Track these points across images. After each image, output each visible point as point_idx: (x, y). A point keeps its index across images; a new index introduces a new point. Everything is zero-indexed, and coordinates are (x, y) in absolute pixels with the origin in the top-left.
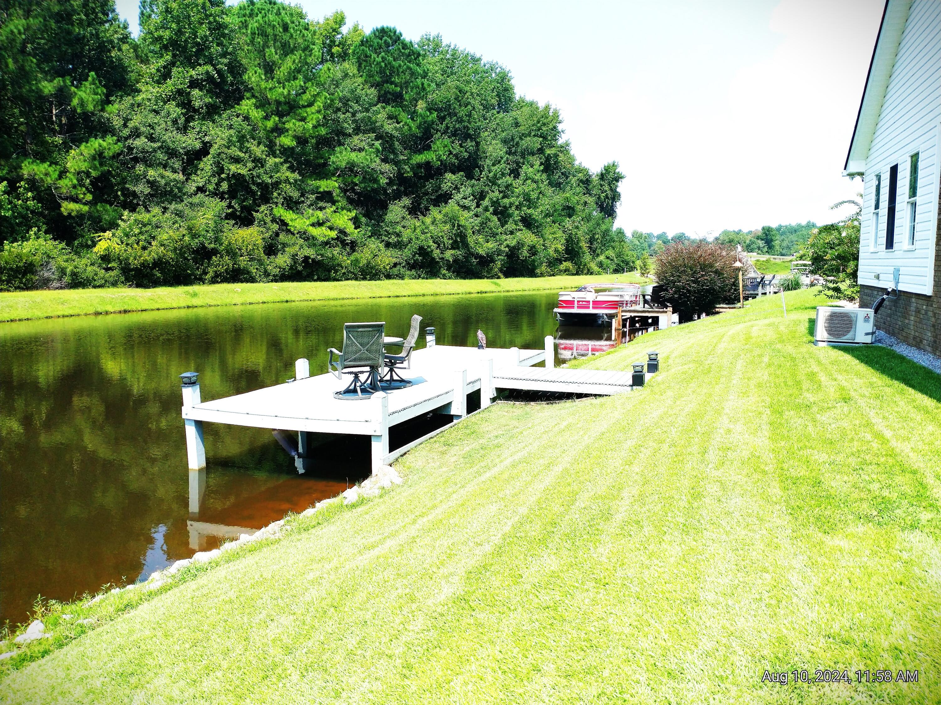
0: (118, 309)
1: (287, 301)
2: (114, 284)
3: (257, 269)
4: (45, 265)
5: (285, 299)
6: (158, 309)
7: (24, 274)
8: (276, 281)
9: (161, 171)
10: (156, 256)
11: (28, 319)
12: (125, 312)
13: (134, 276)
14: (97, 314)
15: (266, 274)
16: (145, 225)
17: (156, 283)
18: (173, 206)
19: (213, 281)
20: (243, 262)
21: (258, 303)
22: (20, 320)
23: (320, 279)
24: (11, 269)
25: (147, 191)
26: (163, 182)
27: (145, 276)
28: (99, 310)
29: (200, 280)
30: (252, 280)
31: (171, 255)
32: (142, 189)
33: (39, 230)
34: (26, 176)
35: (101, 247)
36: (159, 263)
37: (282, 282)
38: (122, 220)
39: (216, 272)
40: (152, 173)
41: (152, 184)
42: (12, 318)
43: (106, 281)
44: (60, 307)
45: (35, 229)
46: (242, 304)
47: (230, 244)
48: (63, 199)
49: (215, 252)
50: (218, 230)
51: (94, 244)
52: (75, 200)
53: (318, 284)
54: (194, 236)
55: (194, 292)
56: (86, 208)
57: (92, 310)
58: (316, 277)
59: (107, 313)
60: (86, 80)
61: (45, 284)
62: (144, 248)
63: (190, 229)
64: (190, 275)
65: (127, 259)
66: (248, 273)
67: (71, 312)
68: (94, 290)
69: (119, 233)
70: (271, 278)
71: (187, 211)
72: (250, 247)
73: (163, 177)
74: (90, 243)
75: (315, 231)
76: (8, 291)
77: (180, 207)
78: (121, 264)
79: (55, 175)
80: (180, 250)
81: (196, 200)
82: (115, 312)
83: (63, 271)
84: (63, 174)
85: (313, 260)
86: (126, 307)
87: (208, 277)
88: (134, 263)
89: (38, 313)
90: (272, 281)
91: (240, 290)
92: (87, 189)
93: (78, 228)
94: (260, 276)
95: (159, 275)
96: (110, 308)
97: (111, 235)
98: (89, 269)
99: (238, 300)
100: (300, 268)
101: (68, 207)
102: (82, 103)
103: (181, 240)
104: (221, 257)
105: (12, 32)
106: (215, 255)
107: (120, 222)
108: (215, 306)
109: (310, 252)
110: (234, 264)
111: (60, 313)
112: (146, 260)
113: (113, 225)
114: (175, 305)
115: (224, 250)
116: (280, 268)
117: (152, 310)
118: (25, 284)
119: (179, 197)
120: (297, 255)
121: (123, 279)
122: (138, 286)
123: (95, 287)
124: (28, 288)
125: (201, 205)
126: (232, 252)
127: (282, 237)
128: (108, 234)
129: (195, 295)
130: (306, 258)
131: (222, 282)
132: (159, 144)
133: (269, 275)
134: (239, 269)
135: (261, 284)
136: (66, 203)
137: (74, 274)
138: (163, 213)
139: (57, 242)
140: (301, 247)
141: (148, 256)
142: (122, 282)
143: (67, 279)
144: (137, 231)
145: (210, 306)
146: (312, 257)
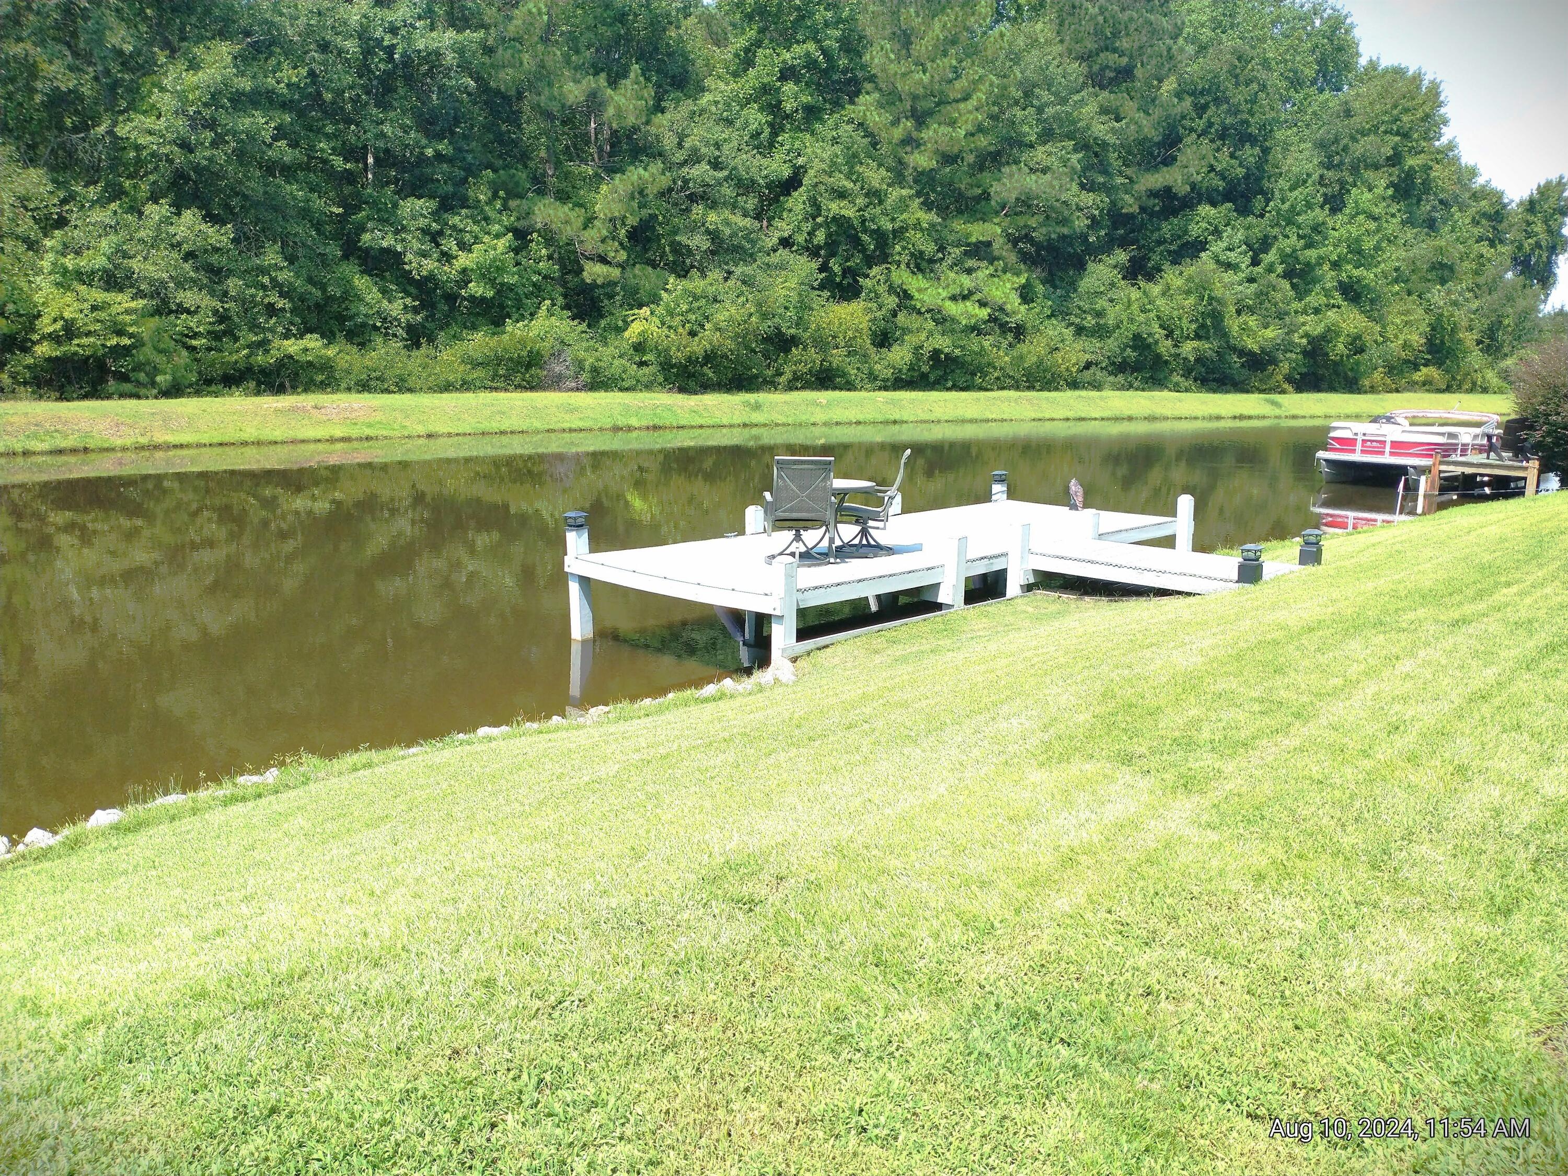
0: (644, 423)
1: (895, 422)
2: (648, 387)
3: (858, 369)
4: (556, 355)
5: (892, 418)
6: (701, 427)
7: (529, 366)
8: (885, 389)
9: (727, 213)
10: (708, 346)
11: (522, 432)
12: (656, 428)
13: (677, 375)
14: (616, 429)
15: (872, 377)
16: (696, 298)
17: (706, 387)
18: (739, 270)
19: (791, 387)
20: (837, 357)
21: (850, 423)
22: (512, 432)
23: (955, 387)
24: (511, 359)
25: (706, 245)
26: (728, 231)
27: (691, 376)
28: (620, 423)
29: (770, 384)
30: (849, 386)
31: (730, 344)
32: (699, 242)
33: (553, 305)
34: (539, 226)
35: (634, 331)
36: (710, 358)
37: (895, 390)
38: (666, 290)
39: (795, 373)
40: (713, 218)
41: (714, 235)
42: (502, 428)
43: (638, 381)
44: (567, 417)
45: (548, 302)
46: (825, 424)
47: (818, 328)
48: (588, 259)
49: (794, 341)
50: (804, 307)
51: (627, 325)
52: (603, 260)
53: (954, 395)
54: (764, 316)
55: (756, 402)
56: (616, 273)
57: (608, 423)
58: (950, 384)
59: (630, 429)
60: (625, 76)
61: (555, 383)
62: (693, 334)
63: (759, 305)
64: (756, 377)
65: (667, 350)
66: (844, 375)
67: (581, 424)
68: (621, 394)
69: (660, 310)
70: (879, 383)
71: (761, 278)
72: (850, 333)
73: (727, 223)
74: (620, 323)
75: (952, 309)
76: (506, 390)
77: (748, 270)
78: (659, 356)
79: (579, 223)
80: (744, 337)
81: (774, 259)
82: (640, 428)
83: (580, 364)
84: (588, 222)
85: (947, 355)
86: (657, 421)
87: (782, 379)
88: (678, 356)
89: (538, 424)
90: (880, 389)
91: (824, 402)
92: (621, 244)
93: (606, 302)
94: (862, 380)
95: (711, 375)
96: (634, 422)
97: (648, 313)
98: (616, 362)
99: (820, 416)
100: (925, 369)
101: (594, 272)
102: (619, 115)
103: (745, 322)
104: (805, 349)
105: (530, 12)
106: (797, 346)
107: (664, 295)
108: (784, 425)
109: (943, 343)
110: (824, 360)
111: (566, 425)
112: (694, 352)
113: (655, 299)
114: (725, 421)
115: (809, 338)
116: (894, 368)
117: (692, 427)
118: (528, 382)
119: (751, 255)
120: (921, 347)
121: (661, 379)
122: (682, 390)
123: (621, 389)
124: (532, 388)
125: (782, 267)
126: (821, 344)
127: (901, 318)
128: (645, 311)
129: (757, 407)
130: (936, 353)
131: (803, 388)
132: (726, 173)
133: (875, 379)
134: (829, 370)
135: (864, 394)
136: (590, 263)
137: (595, 370)
138: (726, 279)
139: (576, 322)
140: (930, 334)
141: (698, 347)
142: (660, 384)
143: (585, 377)
144: (685, 307)
145: (777, 425)
146: (946, 350)
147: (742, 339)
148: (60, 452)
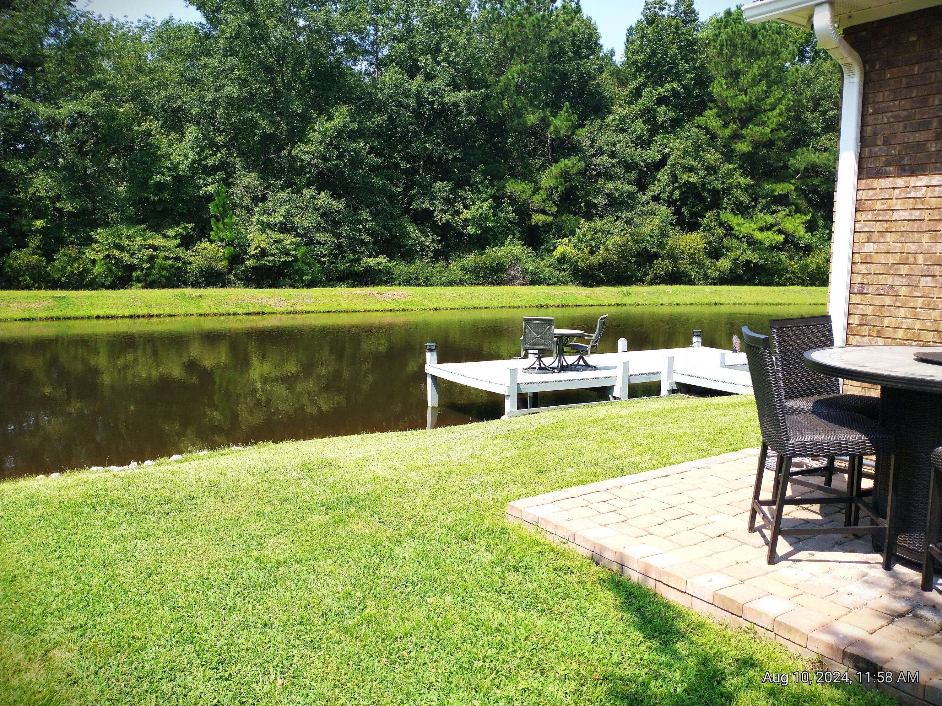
0: (556, 303)
1: (716, 304)
2: (565, 283)
3: (697, 272)
4: (513, 265)
5: (714, 301)
6: (591, 305)
7: (496, 272)
8: (715, 284)
9: (618, 183)
10: (601, 259)
11: (486, 308)
12: (563, 306)
13: (582, 276)
14: (540, 306)
15: (706, 277)
16: (596, 232)
17: (599, 283)
18: (623, 215)
19: (653, 282)
20: (683, 265)
21: (686, 304)
22: (480, 308)
23: (761, 284)
24: (487, 268)
25: (605, 202)
26: (617, 193)
27: (591, 276)
28: (542, 304)
29: (640, 281)
30: (691, 282)
31: (615, 258)
32: (600, 200)
33: (514, 237)
34: (508, 194)
35: (559, 250)
36: (603, 265)
37: (721, 285)
38: (579, 228)
39: (655, 274)
40: (609, 186)
41: (609, 195)
42: (475, 306)
43: (559, 280)
44: (513, 300)
45: (511, 236)
46: (669, 304)
47: (671, 247)
48: (535, 211)
49: (657, 255)
50: (663, 235)
51: (555, 247)
52: (544, 212)
53: (759, 288)
54: (636, 242)
55: (627, 292)
56: (550, 219)
57: (536, 303)
58: (757, 282)
59: (548, 306)
60: (562, 110)
61: (511, 281)
62: (592, 252)
63: (632, 235)
64: (631, 277)
65: (577, 262)
66: (687, 275)
67: (520, 304)
68: (548, 287)
69: (574, 239)
70: (710, 281)
71: (638, 220)
72: (692, 251)
73: (617, 188)
74: (552, 247)
75: (759, 236)
76: (483, 285)
77: (629, 215)
78: (572, 265)
79: (529, 192)
80: (623, 254)
81: (646, 208)
82: (554, 306)
83: (526, 271)
84: (536, 191)
85: (755, 264)
86: (564, 302)
87: (648, 278)
88: (582, 265)
89: (496, 304)
90: (710, 284)
91: (671, 291)
92: (554, 203)
93: (544, 235)
94: (699, 279)
95: (602, 276)
96: (551, 303)
97: (567, 241)
98: (547, 269)
99: (666, 300)
100: (740, 272)
101: (538, 218)
102: (557, 131)
103: (624, 245)
104: (662, 260)
105: (508, 78)
106: (657, 259)
107: (577, 231)
108: (643, 305)
109: (752, 256)
110: (674, 267)
111: (511, 305)
112: (593, 263)
113: (573, 233)
114: (606, 303)
115: (665, 254)
116: (720, 271)
117: (585, 306)
118: (496, 281)
119: (632, 206)
120: (738, 259)
121: (572, 278)
122: (584, 284)
123: (549, 285)
124: (498, 284)
125: (650, 213)
126: (674, 257)
127: (726, 241)
128: (565, 240)
129: (628, 294)
130: (748, 262)
131: (661, 283)
132: (617, 160)
133: (708, 278)
134: (678, 272)
135: (699, 287)
136: (536, 214)
137: (534, 274)
138: (616, 221)
139: (525, 247)
140: (744, 251)
141: (595, 260)
142: (572, 281)
143: (528, 278)
144: (589, 237)
145: (638, 305)
146: (754, 261)
147: (623, 255)
148: (250, 314)
